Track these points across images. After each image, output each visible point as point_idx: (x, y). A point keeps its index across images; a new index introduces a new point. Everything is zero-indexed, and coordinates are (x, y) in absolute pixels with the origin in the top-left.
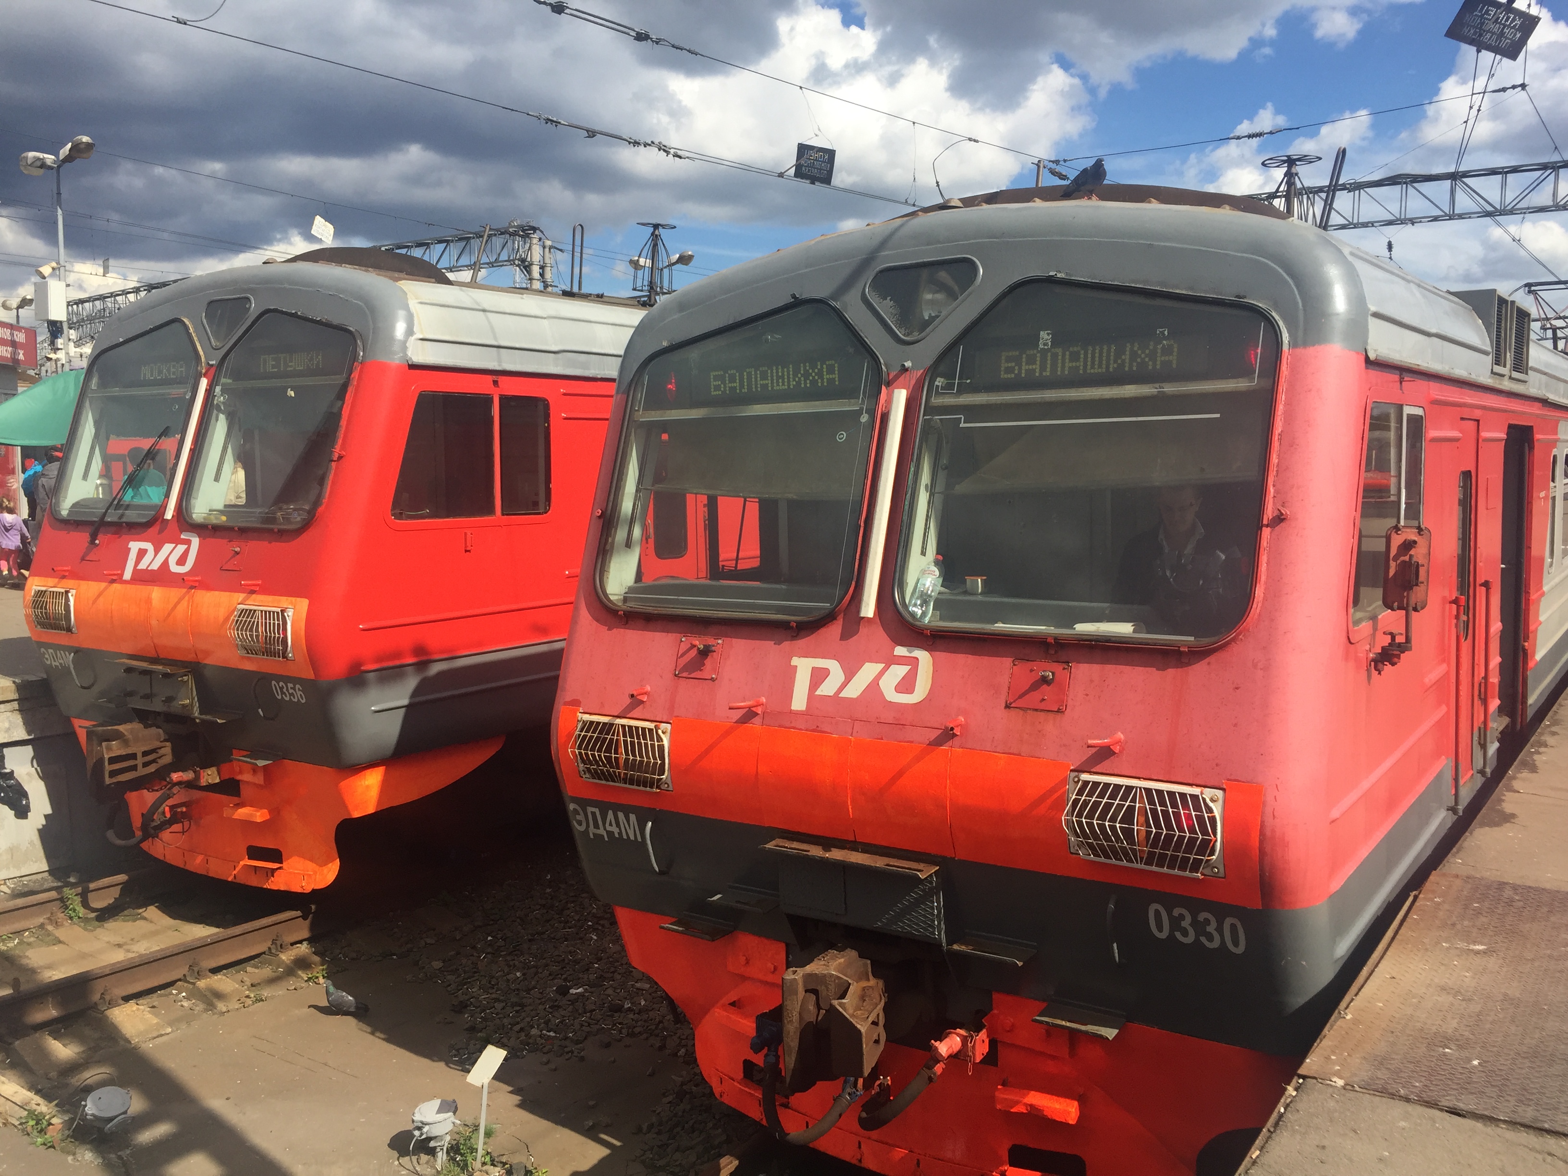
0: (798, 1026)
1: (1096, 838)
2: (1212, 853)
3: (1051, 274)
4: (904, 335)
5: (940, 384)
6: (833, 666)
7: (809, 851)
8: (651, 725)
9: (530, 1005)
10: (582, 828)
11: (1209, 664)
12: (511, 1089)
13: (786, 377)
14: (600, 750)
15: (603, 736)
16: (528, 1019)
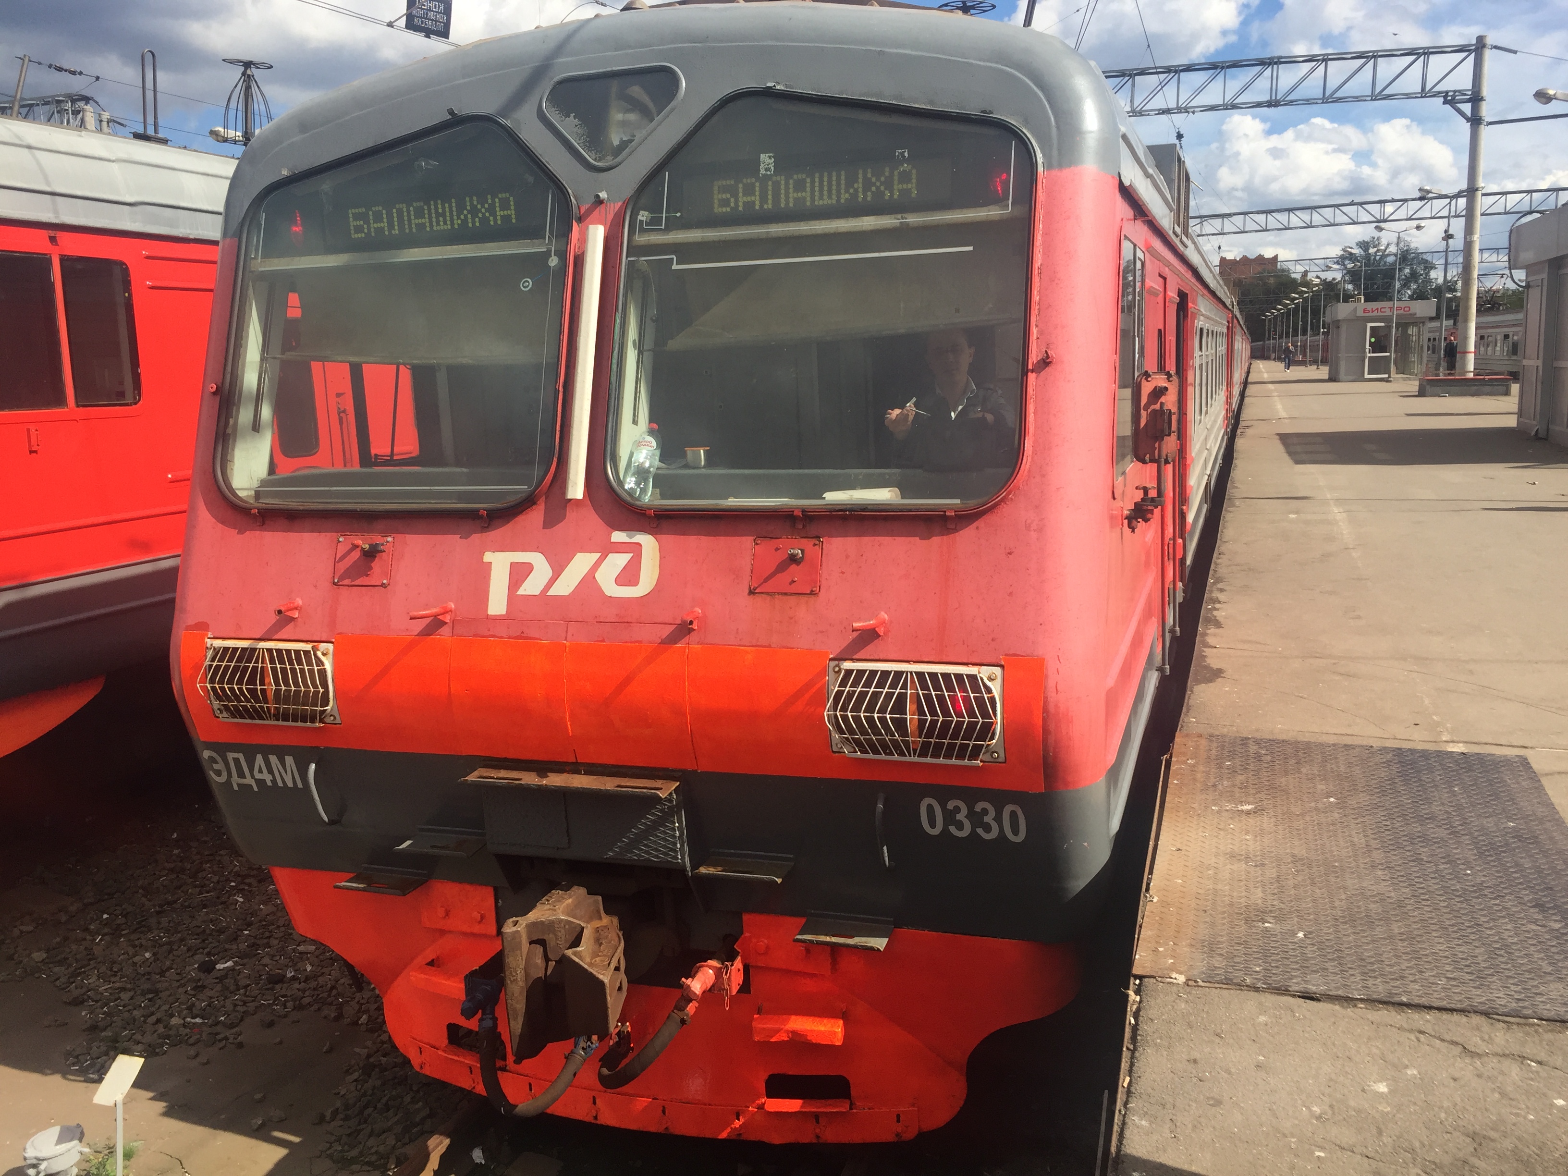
0: (524, 985)
1: (864, 732)
2: (992, 738)
3: (770, 84)
4: (595, 160)
5: (644, 219)
6: (537, 559)
7: (520, 779)
8: (308, 647)
9: (167, 989)
10: (223, 779)
11: (977, 528)
12: (151, 1094)
13: (448, 214)
14: (240, 682)
15: (242, 665)
16: (166, 1007)
